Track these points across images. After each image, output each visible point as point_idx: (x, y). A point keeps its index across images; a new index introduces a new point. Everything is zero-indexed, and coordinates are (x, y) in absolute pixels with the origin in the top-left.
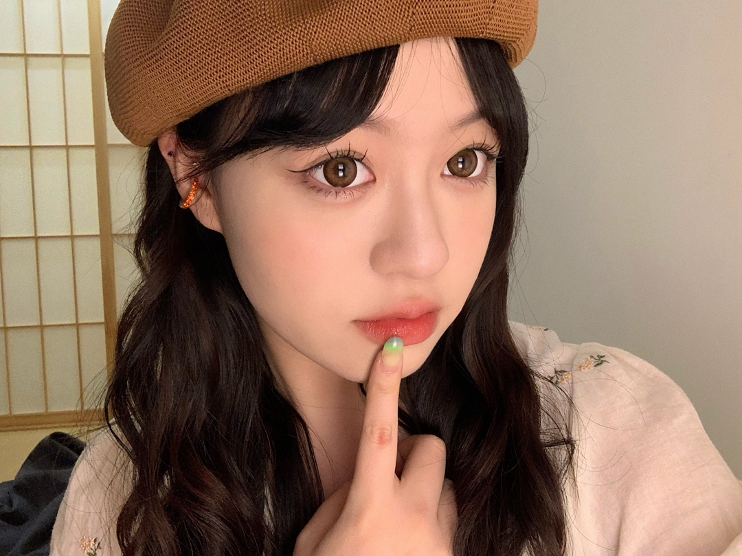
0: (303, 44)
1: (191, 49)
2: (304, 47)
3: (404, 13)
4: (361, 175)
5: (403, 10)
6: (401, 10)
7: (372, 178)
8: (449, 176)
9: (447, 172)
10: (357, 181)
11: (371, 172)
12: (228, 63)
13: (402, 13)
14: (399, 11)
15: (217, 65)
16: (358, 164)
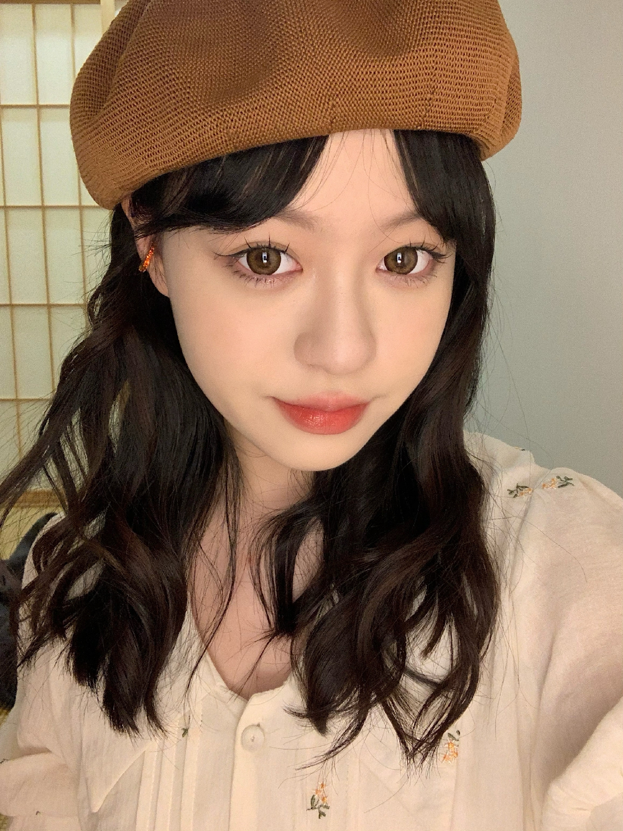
0: (220, 131)
2: (222, 134)
3: (324, 104)
4: (286, 265)
5: (323, 102)
6: (321, 102)
7: (298, 267)
8: (385, 271)
10: (281, 270)
13: (322, 105)
14: (319, 102)
16: (282, 255)
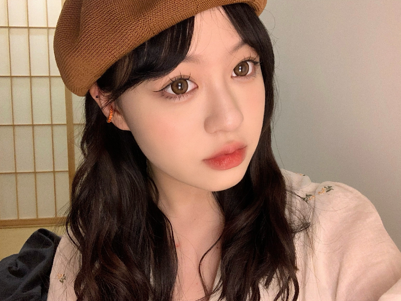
1: (93, 42)
2: (147, 28)
4: (191, 86)
7: (196, 86)
8: (235, 77)
9: (234, 75)
10: (189, 89)
11: (195, 83)
12: (112, 45)
15: (107, 47)
16: (188, 81)
